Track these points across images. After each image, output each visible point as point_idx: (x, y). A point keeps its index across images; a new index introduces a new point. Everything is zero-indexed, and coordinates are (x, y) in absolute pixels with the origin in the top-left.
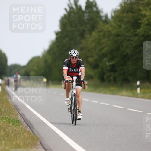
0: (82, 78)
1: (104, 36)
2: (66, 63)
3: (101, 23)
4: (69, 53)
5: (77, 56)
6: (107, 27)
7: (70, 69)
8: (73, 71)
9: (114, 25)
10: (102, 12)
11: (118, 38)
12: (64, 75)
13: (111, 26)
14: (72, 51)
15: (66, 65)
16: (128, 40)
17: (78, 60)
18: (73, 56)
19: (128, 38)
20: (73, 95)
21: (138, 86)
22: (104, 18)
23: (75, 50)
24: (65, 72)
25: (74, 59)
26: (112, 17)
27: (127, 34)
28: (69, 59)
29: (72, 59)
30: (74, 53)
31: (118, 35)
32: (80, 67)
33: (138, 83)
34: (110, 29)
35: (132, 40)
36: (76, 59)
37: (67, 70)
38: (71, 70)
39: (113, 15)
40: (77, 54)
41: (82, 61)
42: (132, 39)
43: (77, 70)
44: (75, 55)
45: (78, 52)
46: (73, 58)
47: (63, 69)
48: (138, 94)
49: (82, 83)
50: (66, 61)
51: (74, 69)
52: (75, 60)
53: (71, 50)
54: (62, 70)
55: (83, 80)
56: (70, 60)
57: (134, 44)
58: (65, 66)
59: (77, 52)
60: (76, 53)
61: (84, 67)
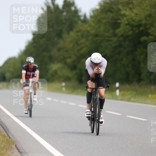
1: (82, 36)
3: (80, 23)
6: (85, 27)
7: (28, 72)
8: (30, 74)
9: (93, 24)
10: (80, 11)
11: (97, 38)
13: (90, 26)
15: (25, 69)
16: (108, 41)
19: (107, 39)
21: (117, 88)
22: (82, 18)
24: (24, 75)
26: (91, 17)
27: (106, 34)
31: (97, 36)
33: (117, 85)
34: (89, 28)
35: (111, 41)
37: (25, 73)
39: (92, 14)
42: (111, 39)
48: (117, 96)
57: (113, 45)
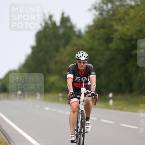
0: (93, 90)
2: (71, 69)
4: (76, 56)
5: (86, 60)
7: (76, 77)
8: (80, 80)
12: (68, 85)
14: (80, 53)
15: (71, 71)
17: (87, 66)
18: (80, 60)
20: (80, 113)
23: (84, 52)
24: (70, 82)
25: (82, 64)
28: (75, 64)
29: (78, 64)
30: (82, 56)
32: (90, 75)
36: (85, 64)
37: (72, 78)
38: (78, 79)
40: (86, 58)
41: (93, 67)
43: (86, 79)
44: (83, 58)
45: (88, 55)
46: (80, 62)
47: (67, 77)
49: (93, 96)
50: (71, 67)
51: (82, 78)
52: (83, 66)
53: (78, 53)
54: (66, 79)
55: (94, 93)
56: (77, 66)
58: (69, 74)
59: (86, 55)
60: (84, 57)
61: (95, 76)
